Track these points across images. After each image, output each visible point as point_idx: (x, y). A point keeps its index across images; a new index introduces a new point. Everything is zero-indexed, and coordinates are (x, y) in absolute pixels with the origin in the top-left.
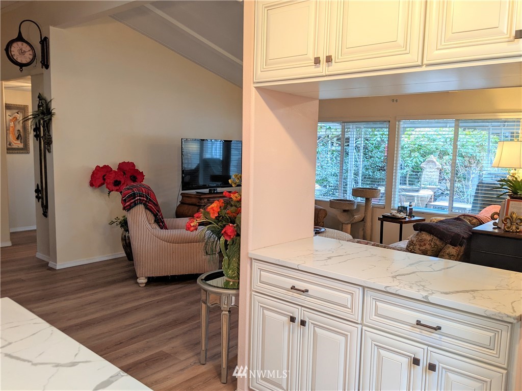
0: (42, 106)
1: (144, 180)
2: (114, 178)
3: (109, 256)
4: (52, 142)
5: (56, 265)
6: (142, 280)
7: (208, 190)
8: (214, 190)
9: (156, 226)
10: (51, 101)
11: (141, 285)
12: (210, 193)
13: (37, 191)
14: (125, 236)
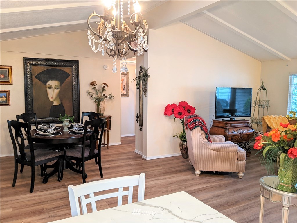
0: (141, 72)
1: (195, 112)
2: (179, 110)
3: (172, 154)
4: (147, 91)
5: (147, 158)
6: (198, 172)
7: (230, 118)
8: (233, 119)
9: (206, 140)
10: (148, 69)
11: (197, 175)
12: (231, 120)
13: (137, 117)
14: (182, 144)
